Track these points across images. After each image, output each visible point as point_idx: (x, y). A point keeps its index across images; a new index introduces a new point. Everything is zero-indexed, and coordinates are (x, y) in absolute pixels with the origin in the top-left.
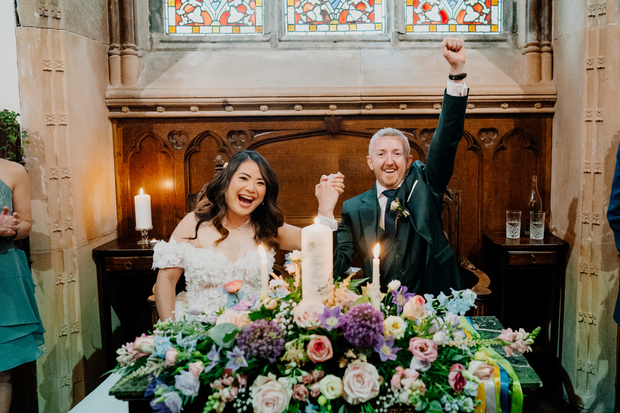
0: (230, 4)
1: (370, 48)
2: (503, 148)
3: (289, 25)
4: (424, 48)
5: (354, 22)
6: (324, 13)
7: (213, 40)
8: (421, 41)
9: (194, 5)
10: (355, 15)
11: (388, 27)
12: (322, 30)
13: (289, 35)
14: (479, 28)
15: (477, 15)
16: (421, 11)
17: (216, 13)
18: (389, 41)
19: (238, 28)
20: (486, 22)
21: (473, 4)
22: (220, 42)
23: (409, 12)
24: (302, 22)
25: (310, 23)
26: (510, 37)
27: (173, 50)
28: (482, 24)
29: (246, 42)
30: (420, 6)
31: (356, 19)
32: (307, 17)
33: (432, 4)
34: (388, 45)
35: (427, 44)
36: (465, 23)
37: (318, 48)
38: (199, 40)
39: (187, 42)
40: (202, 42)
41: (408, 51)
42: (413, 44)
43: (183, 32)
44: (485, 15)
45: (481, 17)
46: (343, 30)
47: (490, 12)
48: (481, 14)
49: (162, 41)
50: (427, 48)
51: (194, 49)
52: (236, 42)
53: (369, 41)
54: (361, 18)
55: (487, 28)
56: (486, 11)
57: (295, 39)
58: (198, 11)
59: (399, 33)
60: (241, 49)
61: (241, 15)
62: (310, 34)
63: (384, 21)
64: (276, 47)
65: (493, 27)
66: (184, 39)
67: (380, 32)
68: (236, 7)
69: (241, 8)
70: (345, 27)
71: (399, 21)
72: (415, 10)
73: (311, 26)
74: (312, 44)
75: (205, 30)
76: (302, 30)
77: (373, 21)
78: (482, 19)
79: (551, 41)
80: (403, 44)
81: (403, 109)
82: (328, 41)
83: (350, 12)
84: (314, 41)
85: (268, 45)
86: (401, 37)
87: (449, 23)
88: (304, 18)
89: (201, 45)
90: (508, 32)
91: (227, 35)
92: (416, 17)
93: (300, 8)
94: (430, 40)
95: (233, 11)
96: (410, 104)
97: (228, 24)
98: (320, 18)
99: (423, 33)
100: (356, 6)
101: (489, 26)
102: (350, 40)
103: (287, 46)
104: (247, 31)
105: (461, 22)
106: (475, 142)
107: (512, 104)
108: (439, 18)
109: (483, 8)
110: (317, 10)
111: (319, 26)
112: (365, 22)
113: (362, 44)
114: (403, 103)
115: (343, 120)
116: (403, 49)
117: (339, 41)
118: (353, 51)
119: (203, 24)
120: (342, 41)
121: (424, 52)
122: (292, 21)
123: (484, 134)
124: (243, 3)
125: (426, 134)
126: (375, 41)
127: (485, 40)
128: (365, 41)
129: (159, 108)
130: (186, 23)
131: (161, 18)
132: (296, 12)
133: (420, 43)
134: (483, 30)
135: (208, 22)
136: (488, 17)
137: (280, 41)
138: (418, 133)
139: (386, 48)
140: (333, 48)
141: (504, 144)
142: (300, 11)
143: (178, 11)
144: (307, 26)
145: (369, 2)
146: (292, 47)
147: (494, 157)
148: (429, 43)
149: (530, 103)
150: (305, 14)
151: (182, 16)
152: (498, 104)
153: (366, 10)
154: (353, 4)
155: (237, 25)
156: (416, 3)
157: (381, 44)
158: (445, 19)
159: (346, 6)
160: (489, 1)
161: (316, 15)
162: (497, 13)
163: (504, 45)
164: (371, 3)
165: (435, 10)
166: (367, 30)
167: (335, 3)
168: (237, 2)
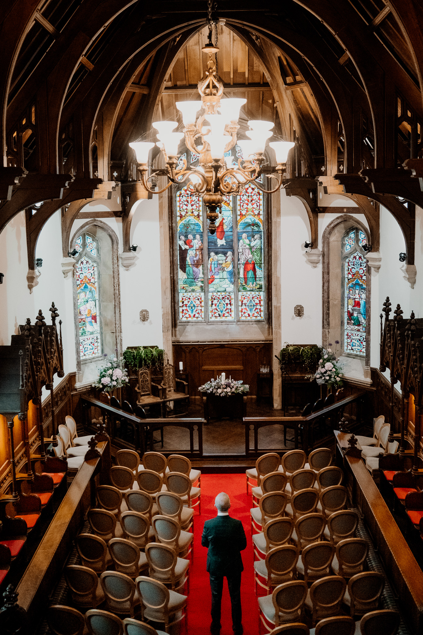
1: (230, 324)
2: (261, 351)
5: (226, 317)
6: (219, 314)
7: (192, 322)
8: (243, 322)
10: (226, 315)
11: (235, 319)
12: (219, 319)
13: (211, 320)
15: (257, 314)
17: (192, 315)
21: (256, 312)
22: (194, 322)
23: (240, 314)
26: (264, 321)
27: (183, 325)
29: (200, 322)
34: (235, 323)
37: (218, 325)
39: (185, 323)
40: (189, 323)
41: (240, 325)
42: (241, 323)
43: (184, 319)
46: (223, 319)
49: (180, 322)
50: (245, 324)
51: (188, 325)
52: (197, 322)
53: (230, 322)
56: (260, 313)
57: (212, 322)
58: (188, 314)
59: (238, 320)
60: (199, 325)
61: (198, 315)
62: (215, 320)
63: (234, 317)
64: (207, 324)
65: (261, 318)
67: (233, 320)
69: (198, 313)
70: (224, 318)
71: (238, 317)
73: (216, 318)
75: (189, 319)
76: (213, 319)
77: (231, 316)
80: (239, 323)
82: (220, 322)
85: (205, 323)
87: (250, 317)
88: (214, 316)
90: (265, 319)
91: (195, 320)
92: (242, 315)
94: (245, 322)
95: (196, 314)
96: (239, 341)
97: (195, 317)
98: (218, 315)
99: (244, 320)
100: (227, 313)
102: (226, 322)
104: (200, 319)
105: (253, 316)
106: (255, 349)
107: (263, 341)
108: (248, 315)
110: (217, 313)
112: (229, 317)
113: (228, 323)
115: (225, 345)
117: (223, 322)
118: (226, 325)
122: (211, 317)
123: (257, 347)
125: (243, 348)
127: (259, 321)
129: (183, 342)
131: (179, 317)
134: (259, 318)
135: (190, 317)
136: (260, 315)
138: (241, 347)
139: (234, 325)
140: (221, 324)
142: (213, 314)
146: (211, 324)
149: (267, 341)
151: (184, 316)
152: (259, 341)
153: (229, 313)
155: (197, 317)
156: (242, 312)
157: (233, 323)
158: (249, 315)
159: (224, 312)
160: (260, 311)
161: (217, 315)
162: (262, 314)
163: (263, 323)
164: (231, 311)
165: (247, 313)
166: (229, 319)
167: (222, 312)
168: (197, 312)
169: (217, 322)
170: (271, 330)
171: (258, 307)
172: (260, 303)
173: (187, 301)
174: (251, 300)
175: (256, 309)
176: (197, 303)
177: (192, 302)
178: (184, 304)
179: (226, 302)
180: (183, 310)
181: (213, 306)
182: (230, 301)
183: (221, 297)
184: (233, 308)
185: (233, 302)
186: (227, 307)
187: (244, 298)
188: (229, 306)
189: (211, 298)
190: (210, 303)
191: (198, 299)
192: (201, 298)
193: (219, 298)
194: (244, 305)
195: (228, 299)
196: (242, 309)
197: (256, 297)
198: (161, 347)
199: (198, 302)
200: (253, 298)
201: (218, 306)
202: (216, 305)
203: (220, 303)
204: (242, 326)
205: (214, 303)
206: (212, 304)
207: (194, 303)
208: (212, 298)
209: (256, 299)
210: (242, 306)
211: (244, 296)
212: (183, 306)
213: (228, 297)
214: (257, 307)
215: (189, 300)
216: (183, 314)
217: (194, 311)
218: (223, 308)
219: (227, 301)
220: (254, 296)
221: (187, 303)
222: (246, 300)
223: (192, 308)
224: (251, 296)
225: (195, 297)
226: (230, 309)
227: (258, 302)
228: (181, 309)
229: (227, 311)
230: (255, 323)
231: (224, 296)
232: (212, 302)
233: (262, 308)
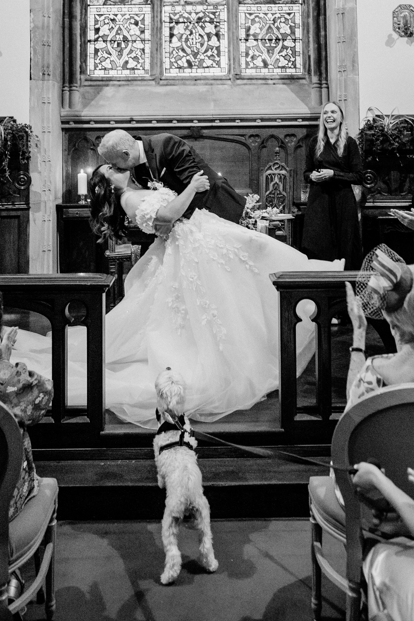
0: (129, 56)
1: (218, 84)
2: (300, 146)
3: (166, 69)
4: (252, 84)
5: (208, 67)
6: (188, 62)
7: (118, 79)
8: (251, 79)
9: (106, 57)
10: (208, 62)
11: (229, 71)
12: (187, 73)
13: (166, 75)
14: (288, 70)
15: (287, 62)
16: (251, 60)
17: (120, 63)
18: (230, 79)
19: (133, 71)
20: (293, 67)
21: (284, 55)
22: (123, 81)
23: (243, 60)
24: (174, 67)
25: (180, 68)
26: (307, 76)
27: (94, 86)
28: (290, 68)
29: (139, 80)
30: (250, 56)
31: (209, 65)
32: (178, 64)
33: (257, 55)
34: (229, 82)
35: (254, 81)
36: (279, 67)
37: (185, 84)
38: (110, 79)
39: (102, 80)
40: (112, 81)
41: (242, 86)
42: (245, 81)
43: (99, 74)
44: (292, 62)
45: (289, 63)
46: (200, 72)
47: (295, 60)
48: (289, 61)
49: (86, 80)
50: (254, 84)
51: (107, 85)
52: (133, 80)
53: (217, 79)
54: (212, 65)
55: (293, 71)
56: (293, 59)
57: (171, 78)
58: (108, 61)
59: (236, 75)
60: (137, 85)
61: (136, 63)
62: (179, 74)
63: (227, 67)
64: (159, 83)
65: (297, 69)
66: (100, 79)
67: (224, 74)
68: (132, 58)
69: (136, 58)
70: (202, 70)
71: (236, 67)
72: (247, 59)
73: (180, 70)
74: (180, 82)
75: (112, 73)
76: (174, 73)
77: (219, 67)
78: (290, 64)
79: (327, 81)
80: (239, 82)
81: (238, 123)
82: (191, 80)
83: (205, 60)
84: (182, 80)
85: (153, 82)
86: (238, 77)
87: (268, 67)
88: (176, 65)
89: (111, 83)
90: (306, 73)
91: (127, 76)
92: (247, 64)
93: (173, 58)
94: (256, 79)
95: (131, 61)
96: (242, 120)
97: (127, 69)
98: (186, 65)
99: (252, 74)
100: (209, 57)
101: (294, 69)
102: (205, 79)
103: (165, 83)
104: (140, 73)
105: (277, 67)
106: (282, 143)
107: (304, 119)
108: (262, 64)
109: (291, 58)
110: (184, 60)
111: (185, 70)
112: (215, 67)
113: (213, 82)
114: (238, 119)
115: (202, 129)
116: (239, 85)
117: (198, 80)
118: (207, 86)
119: (112, 69)
120: (200, 79)
121: (251, 87)
122: (168, 67)
123: (288, 138)
124: (137, 55)
125: (252, 138)
126: (221, 80)
127: (292, 78)
128: (215, 79)
129: (91, 122)
130: (101, 68)
131: (86, 66)
132: (170, 61)
133: (250, 81)
134: (291, 71)
135: (114, 67)
136: (294, 63)
137: (161, 80)
138: (247, 137)
139: (228, 84)
140: (195, 85)
141: (301, 143)
142: (173, 60)
143: (95, 61)
144: (178, 70)
145: (217, 55)
146: (169, 84)
147: (294, 152)
148: (255, 80)
150: (176, 62)
151: (98, 64)
152: (296, 119)
153: (215, 59)
154: (207, 56)
155: (133, 69)
156: (247, 54)
157: (225, 82)
158: (266, 65)
159: (202, 57)
160: (294, 53)
161: (183, 63)
162: (299, 61)
163: (303, 81)
164: (219, 55)
165: (260, 59)
166: (216, 72)
167: (195, 55)
168: (133, 55)
169: (183, 79)
170: (324, 91)
171: (289, 43)
172: (293, 33)
173: (107, 27)
174: (270, 27)
175: (284, 48)
176: (132, 32)
177: (120, 29)
178: (101, 33)
179: (207, 30)
180: (96, 51)
181: (175, 39)
182: (216, 27)
183: (194, 17)
184: (224, 43)
185: (224, 29)
186: (210, 43)
187: (253, 21)
188: (214, 41)
189: (168, 20)
190: (166, 32)
191: (136, 24)
192: (143, 19)
193: (188, 18)
194: (251, 37)
195: (211, 22)
196: (248, 48)
197: (283, 20)
198: (22, 120)
199: (135, 30)
200: (274, 21)
201: (187, 40)
202: (180, 39)
203: (191, 33)
204: (247, 87)
205: (175, 32)
206: (172, 35)
207: (125, 33)
208: (171, 19)
209: (283, 25)
210: (247, 40)
211: (253, 17)
212: (96, 40)
213: (212, 16)
214: (286, 43)
215: (112, 25)
216: (97, 61)
217: (126, 52)
218: (198, 45)
219: (210, 28)
220: (278, 15)
221: (107, 32)
222: (257, 25)
223: (119, 45)
224: (270, 15)
225: (127, 17)
226: (218, 48)
227: (289, 32)
228: (91, 48)
229: (209, 53)
230: (280, 81)
231: (201, 15)
232: (171, 29)
233: (299, 47)
